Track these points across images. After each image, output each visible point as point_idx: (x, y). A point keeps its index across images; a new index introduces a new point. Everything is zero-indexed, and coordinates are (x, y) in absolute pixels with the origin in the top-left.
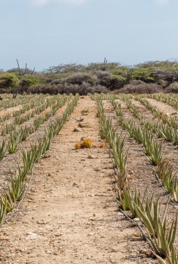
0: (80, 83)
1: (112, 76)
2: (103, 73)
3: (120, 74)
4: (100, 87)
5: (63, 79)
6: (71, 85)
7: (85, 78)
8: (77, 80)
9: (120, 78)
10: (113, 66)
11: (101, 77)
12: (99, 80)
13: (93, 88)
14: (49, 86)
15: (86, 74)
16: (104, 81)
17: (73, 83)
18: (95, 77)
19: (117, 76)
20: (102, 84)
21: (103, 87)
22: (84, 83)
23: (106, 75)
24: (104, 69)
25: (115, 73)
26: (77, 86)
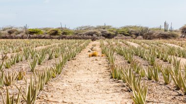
0: (92, 35)
1: (108, 32)
2: (104, 30)
3: (112, 31)
5: (83, 33)
6: (88, 36)
7: (95, 33)
9: (112, 33)
10: (109, 27)
11: (102, 32)
12: (101, 34)
14: (77, 36)
15: (95, 31)
16: (104, 34)
17: (88, 35)
18: (100, 32)
19: (111, 32)
20: (103, 36)
22: (94, 35)
23: (105, 31)
24: (104, 29)
25: (110, 31)
26: (90, 36)
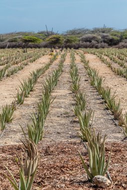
0: (90, 42)
1: (111, 37)
2: (105, 34)
3: (115, 35)
4: (103, 44)
5: (79, 38)
6: (84, 43)
7: (94, 38)
8: (88, 39)
10: (109, 30)
11: (103, 37)
12: (102, 40)
13: (99, 45)
15: (94, 35)
16: (106, 40)
17: (86, 41)
18: (100, 37)
19: (114, 37)
20: (105, 42)
21: (106, 44)
22: (93, 41)
23: (107, 36)
24: (103, 32)
25: (112, 35)
26: (88, 43)
